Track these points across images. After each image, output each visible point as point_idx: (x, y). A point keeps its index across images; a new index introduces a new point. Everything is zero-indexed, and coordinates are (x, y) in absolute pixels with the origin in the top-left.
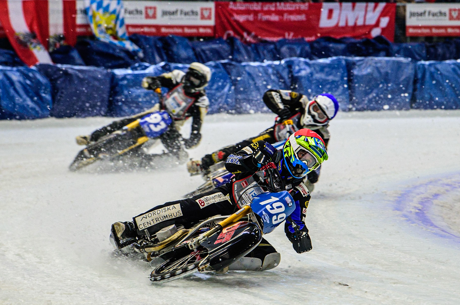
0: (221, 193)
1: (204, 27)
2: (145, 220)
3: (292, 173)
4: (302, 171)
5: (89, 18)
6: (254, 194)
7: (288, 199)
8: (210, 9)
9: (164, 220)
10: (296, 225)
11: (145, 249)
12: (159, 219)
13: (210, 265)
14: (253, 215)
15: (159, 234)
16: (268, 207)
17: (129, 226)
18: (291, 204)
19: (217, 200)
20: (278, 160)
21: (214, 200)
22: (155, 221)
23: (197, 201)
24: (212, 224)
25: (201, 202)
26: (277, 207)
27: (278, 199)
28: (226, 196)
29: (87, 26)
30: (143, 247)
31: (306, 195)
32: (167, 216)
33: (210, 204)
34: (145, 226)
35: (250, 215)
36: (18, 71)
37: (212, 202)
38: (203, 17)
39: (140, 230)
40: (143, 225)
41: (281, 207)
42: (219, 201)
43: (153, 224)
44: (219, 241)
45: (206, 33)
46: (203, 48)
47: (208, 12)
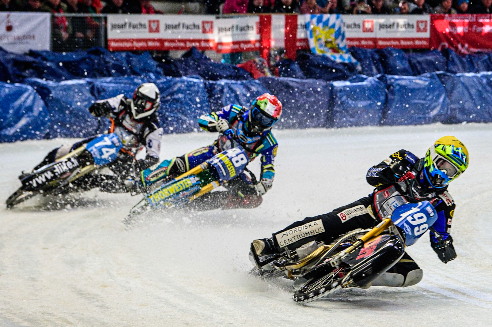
0: (363, 206)
1: (420, 39)
4: (441, 181)
5: (309, 32)
6: (396, 204)
7: (429, 209)
8: (426, 22)
9: (306, 236)
10: (439, 235)
11: (286, 267)
12: (301, 236)
15: (299, 251)
16: (409, 219)
17: (268, 243)
18: (432, 214)
19: (359, 213)
20: (420, 170)
21: (355, 213)
22: (296, 238)
23: (339, 215)
24: (353, 239)
25: (342, 216)
26: (419, 218)
27: (419, 210)
28: (368, 209)
30: (284, 265)
31: (450, 204)
32: (308, 232)
33: (352, 217)
34: (286, 243)
35: (391, 227)
37: (353, 215)
38: (419, 30)
39: (281, 247)
40: (283, 242)
41: (422, 217)
43: (294, 241)
44: (361, 256)
45: (422, 45)
46: (420, 59)
47: (424, 24)
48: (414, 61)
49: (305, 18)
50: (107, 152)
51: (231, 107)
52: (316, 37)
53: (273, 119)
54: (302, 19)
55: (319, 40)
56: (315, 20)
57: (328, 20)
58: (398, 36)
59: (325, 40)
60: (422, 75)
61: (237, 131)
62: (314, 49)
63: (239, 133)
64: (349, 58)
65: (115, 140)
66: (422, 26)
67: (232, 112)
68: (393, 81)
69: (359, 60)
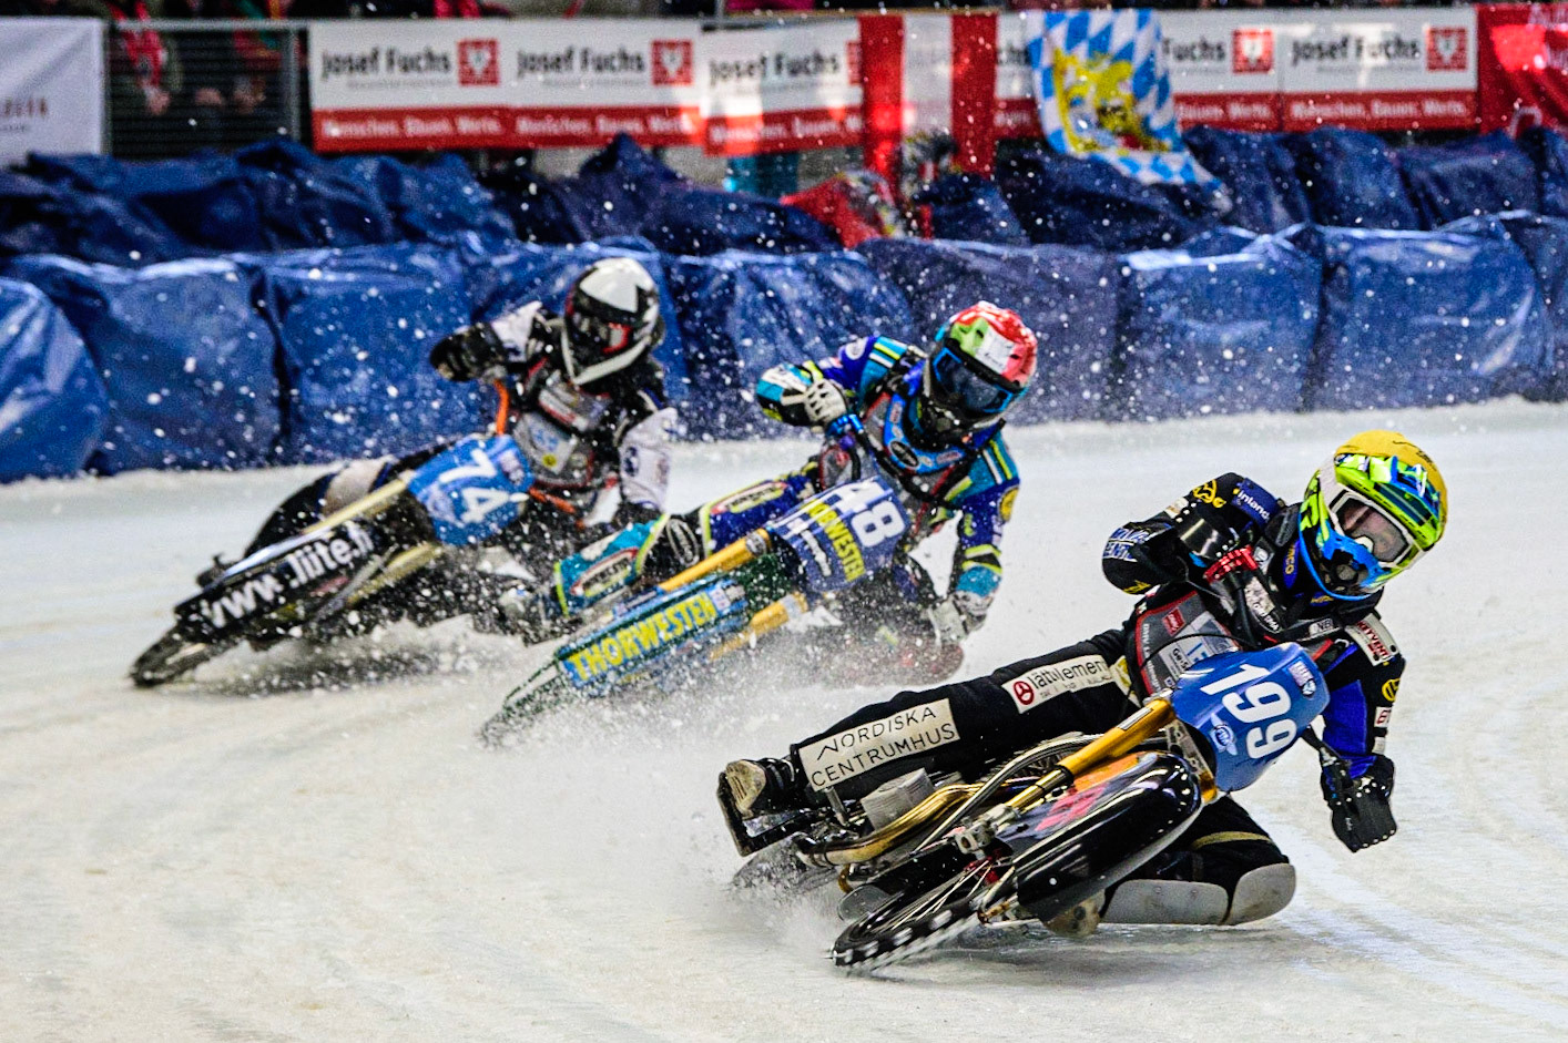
0: (1098, 658)
1: (1443, 96)
2: (831, 759)
3: (1324, 582)
4: (1353, 573)
5: (1038, 77)
6: (1204, 654)
7: (1301, 672)
8: (1462, 32)
9: (898, 755)
10: (1334, 759)
11: (829, 855)
12: (881, 754)
13: (1018, 900)
14: (1181, 729)
15: (875, 802)
16: (1231, 702)
17: (777, 773)
18: (1310, 688)
19: (1082, 682)
20: (1285, 540)
21: (1068, 682)
22: (865, 759)
23: (1008, 686)
25: (1020, 691)
26: (1264, 701)
27: (1264, 672)
28: (1113, 667)
29: (1028, 105)
30: (823, 848)
31: (1384, 660)
32: (905, 742)
33: (1054, 694)
34: (832, 776)
35: (1172, 730)
36: (799, 266)
37: (1058, 688)
38: (1436, 63)
39: (816, 789)
40: (824, 771)
41: (1275, 698)
42: (1087, 685)
43: (859, 770)
44: (1054, 821)
45: (1449, 118)
46: (1438, 168)
47: (1454, 42)
48: (1421, 175)
49: (1024, 26)
50: (481, 501)
51: (870, 348)
52: (1066, 93)
53: (1006, 388)
54: (1014, 30)
55: (1074, 103)
56: (1059, 33)
57: (1107, 31)
58: (1363, 83)
59: (1099, 104)
60: (1452, 226)
61: (883, 429)
62: (1058, 133)
63: (891, 436)
64: (1188, 167)
65: (509, 459)
66: (1447, 50)
67: (870, 364)
68: (1344, 247)
69: (1220, 172)
